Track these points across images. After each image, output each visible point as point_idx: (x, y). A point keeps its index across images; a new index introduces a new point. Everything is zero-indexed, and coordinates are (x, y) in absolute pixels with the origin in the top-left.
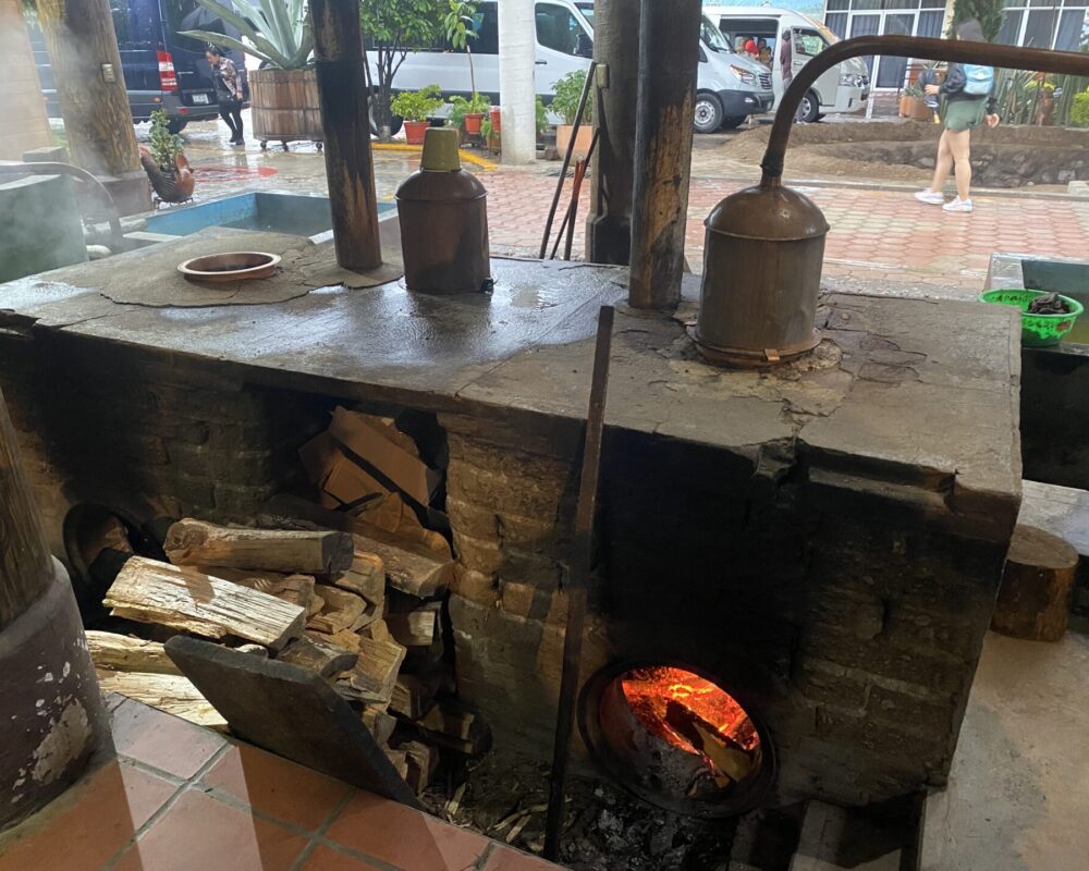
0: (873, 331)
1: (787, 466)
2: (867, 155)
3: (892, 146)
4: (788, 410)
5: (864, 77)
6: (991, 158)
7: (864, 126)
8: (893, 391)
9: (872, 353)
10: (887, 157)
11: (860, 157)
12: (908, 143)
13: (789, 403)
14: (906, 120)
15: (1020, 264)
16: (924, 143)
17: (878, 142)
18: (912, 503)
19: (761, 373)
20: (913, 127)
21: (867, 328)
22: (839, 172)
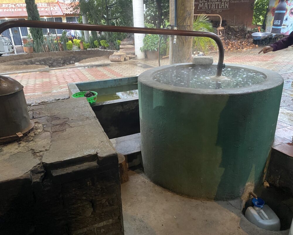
0: (49, 115)
1: (43, 174)
2: (20, 64)
3: (26, 60)
4: (34, 153)
5: (10, 43)
6: (53, 60)
7: (15, 56)
8: (65, 133)
9: (52, 122)
10: (26, 63)
11: (18, 64)
12: (30, 59)
13: (34, 150)
14: (27, 53)
15: (76, 85)
16: (35, 58)
17: (22, 60)
18: (88, 168)
19: (18, 142)
20: (30, 55)
21: (47, 115)
22: (14, 69)
